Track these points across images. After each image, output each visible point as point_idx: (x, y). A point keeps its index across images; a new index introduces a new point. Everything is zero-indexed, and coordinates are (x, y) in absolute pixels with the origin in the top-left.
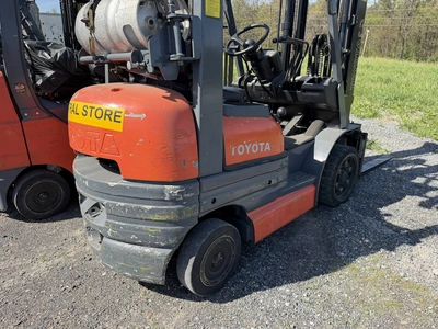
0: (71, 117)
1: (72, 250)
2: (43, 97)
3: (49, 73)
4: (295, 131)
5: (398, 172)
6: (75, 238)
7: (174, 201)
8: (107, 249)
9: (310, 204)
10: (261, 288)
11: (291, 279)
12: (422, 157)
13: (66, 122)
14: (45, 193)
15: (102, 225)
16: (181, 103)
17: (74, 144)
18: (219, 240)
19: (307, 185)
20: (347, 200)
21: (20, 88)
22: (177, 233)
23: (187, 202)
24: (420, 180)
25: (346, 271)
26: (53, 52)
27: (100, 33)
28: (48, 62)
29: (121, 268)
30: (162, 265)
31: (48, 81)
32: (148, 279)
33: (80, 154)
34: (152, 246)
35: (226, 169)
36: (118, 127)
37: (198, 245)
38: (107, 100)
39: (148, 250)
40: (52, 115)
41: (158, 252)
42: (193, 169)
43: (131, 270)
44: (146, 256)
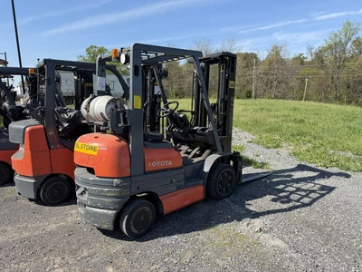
0: (76, 149)
1: (70, 219)
2: (62, 137)
3: (66, 125)
4: (195, 156)
5: (271, 182)
6: (72, 214)
7: (117, 186)
8: (87, 212)
9: (201, 196)
10: (164, 236)
11: (180, 232)
12: (293, 173)
13: (73, 151)
14: (58, 190)
15: (85, 199)
16: (123, 143)
17: (76, 161)
18: (141, 209)
19: (198, 184)
20: (229, 196)
21: (51, 133)
22: (119, 203)
23: (124, 187)
24: (281, 187)
25: (211, 230)
26: (69, 114)
27: (91, 113)
28: (66, 119)
29: (93, 221)
30: (112, 219)
31: (65, 129)
32: (105, 227)
33: (79, 166)
34: (108, 209)
35: (145, 173)
36: (95, 153)
37: (130, 210)
38: (92, 142)
39: (105, 211)
40: (66, 147)
41: (110, 212)
42: (127, 172)
43: (97, 223)
44: (105, 214)
